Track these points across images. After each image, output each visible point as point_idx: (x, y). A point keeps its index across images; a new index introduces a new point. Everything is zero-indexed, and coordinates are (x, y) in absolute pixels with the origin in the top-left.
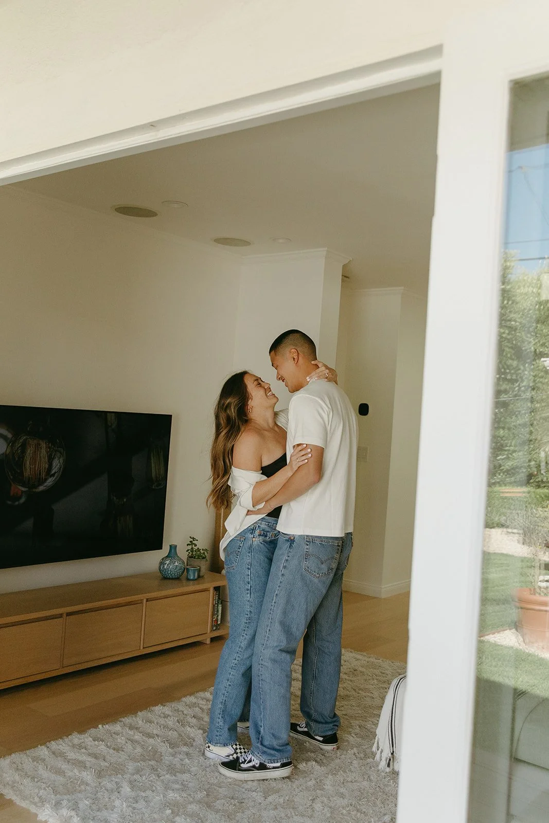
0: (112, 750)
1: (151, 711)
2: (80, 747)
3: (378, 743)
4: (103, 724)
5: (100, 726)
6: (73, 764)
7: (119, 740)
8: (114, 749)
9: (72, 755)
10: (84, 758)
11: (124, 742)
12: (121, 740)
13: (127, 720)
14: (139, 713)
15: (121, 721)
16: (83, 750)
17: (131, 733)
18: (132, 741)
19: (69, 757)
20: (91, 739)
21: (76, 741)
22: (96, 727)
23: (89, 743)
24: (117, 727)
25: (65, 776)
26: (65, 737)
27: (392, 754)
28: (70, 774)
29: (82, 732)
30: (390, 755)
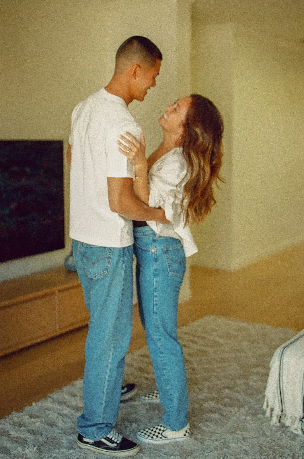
0: (47, 425)
1: (73, 385)
2: (20, 425)
3: (267, 402)
4: (36, 401)
5: (34, 404)
6: (16, 442)
7: (51, 416)
8: (48, 424)
9: (14, 434)
10: (24, 435)
11: (55, 417)
12: (53, 416)
13: (55, 395)
14: (65, 388)
15: (50, 397)
16: (23, 428)
17: (60, 407)
18: (62, 415)
19: (12, 436)
20: (28, 417)
21: (16, 420)
22: (31, 405)
23: (27, 421)
24: (47, 403)
25: (11, 454)
26: (6, 417)
27: (282, 411)
28: (15, 452)
29: (19, 410)
30: (280, 413)
